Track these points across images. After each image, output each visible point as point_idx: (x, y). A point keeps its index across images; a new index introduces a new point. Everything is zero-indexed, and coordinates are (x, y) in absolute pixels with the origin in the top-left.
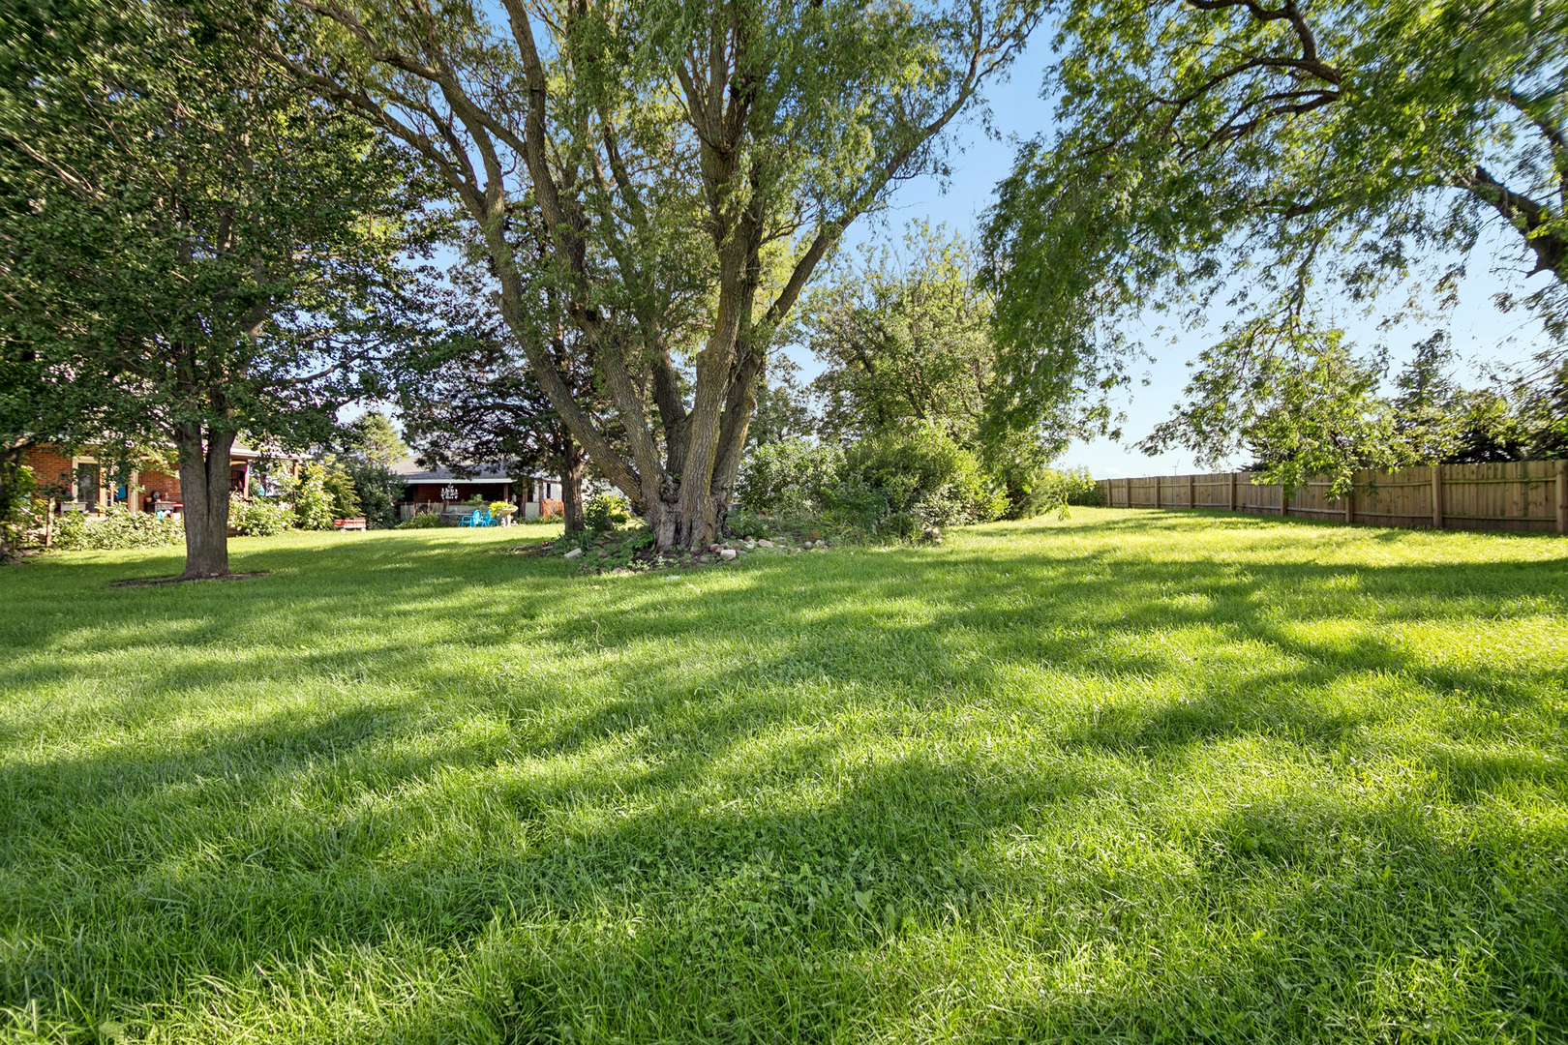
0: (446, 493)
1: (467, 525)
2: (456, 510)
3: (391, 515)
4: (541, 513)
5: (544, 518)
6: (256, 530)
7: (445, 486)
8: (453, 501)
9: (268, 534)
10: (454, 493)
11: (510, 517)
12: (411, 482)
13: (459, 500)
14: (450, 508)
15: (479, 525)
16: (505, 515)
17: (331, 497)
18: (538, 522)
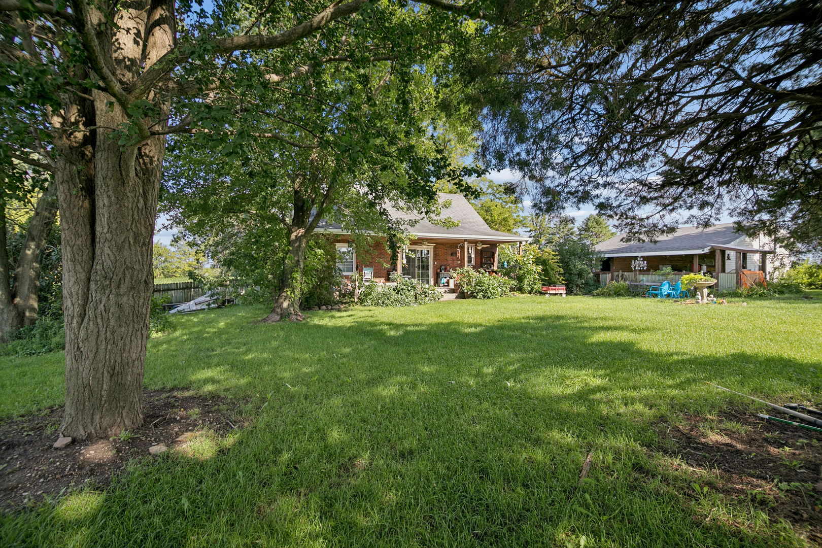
0: (636, 264)
1: (656, 296)
2: (646, 280)
3: (592, 282)
4: (739, 283)
5: (743, 290)
6: (480, 295)
7: (636, 258)
8: (642, 271)
9: (489, 298)
10: (644, 264)
11: (706, 291)
12: (607, 256)
13: (648, 270)
14: (640, 277)
15: (668, 295)
16: (702, 288)
17: (540, 268)
18: (735, 295)
